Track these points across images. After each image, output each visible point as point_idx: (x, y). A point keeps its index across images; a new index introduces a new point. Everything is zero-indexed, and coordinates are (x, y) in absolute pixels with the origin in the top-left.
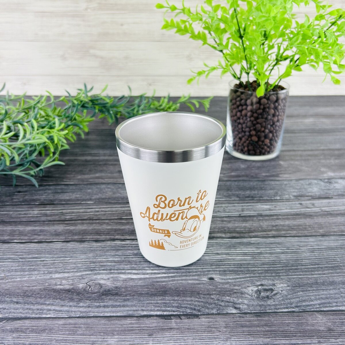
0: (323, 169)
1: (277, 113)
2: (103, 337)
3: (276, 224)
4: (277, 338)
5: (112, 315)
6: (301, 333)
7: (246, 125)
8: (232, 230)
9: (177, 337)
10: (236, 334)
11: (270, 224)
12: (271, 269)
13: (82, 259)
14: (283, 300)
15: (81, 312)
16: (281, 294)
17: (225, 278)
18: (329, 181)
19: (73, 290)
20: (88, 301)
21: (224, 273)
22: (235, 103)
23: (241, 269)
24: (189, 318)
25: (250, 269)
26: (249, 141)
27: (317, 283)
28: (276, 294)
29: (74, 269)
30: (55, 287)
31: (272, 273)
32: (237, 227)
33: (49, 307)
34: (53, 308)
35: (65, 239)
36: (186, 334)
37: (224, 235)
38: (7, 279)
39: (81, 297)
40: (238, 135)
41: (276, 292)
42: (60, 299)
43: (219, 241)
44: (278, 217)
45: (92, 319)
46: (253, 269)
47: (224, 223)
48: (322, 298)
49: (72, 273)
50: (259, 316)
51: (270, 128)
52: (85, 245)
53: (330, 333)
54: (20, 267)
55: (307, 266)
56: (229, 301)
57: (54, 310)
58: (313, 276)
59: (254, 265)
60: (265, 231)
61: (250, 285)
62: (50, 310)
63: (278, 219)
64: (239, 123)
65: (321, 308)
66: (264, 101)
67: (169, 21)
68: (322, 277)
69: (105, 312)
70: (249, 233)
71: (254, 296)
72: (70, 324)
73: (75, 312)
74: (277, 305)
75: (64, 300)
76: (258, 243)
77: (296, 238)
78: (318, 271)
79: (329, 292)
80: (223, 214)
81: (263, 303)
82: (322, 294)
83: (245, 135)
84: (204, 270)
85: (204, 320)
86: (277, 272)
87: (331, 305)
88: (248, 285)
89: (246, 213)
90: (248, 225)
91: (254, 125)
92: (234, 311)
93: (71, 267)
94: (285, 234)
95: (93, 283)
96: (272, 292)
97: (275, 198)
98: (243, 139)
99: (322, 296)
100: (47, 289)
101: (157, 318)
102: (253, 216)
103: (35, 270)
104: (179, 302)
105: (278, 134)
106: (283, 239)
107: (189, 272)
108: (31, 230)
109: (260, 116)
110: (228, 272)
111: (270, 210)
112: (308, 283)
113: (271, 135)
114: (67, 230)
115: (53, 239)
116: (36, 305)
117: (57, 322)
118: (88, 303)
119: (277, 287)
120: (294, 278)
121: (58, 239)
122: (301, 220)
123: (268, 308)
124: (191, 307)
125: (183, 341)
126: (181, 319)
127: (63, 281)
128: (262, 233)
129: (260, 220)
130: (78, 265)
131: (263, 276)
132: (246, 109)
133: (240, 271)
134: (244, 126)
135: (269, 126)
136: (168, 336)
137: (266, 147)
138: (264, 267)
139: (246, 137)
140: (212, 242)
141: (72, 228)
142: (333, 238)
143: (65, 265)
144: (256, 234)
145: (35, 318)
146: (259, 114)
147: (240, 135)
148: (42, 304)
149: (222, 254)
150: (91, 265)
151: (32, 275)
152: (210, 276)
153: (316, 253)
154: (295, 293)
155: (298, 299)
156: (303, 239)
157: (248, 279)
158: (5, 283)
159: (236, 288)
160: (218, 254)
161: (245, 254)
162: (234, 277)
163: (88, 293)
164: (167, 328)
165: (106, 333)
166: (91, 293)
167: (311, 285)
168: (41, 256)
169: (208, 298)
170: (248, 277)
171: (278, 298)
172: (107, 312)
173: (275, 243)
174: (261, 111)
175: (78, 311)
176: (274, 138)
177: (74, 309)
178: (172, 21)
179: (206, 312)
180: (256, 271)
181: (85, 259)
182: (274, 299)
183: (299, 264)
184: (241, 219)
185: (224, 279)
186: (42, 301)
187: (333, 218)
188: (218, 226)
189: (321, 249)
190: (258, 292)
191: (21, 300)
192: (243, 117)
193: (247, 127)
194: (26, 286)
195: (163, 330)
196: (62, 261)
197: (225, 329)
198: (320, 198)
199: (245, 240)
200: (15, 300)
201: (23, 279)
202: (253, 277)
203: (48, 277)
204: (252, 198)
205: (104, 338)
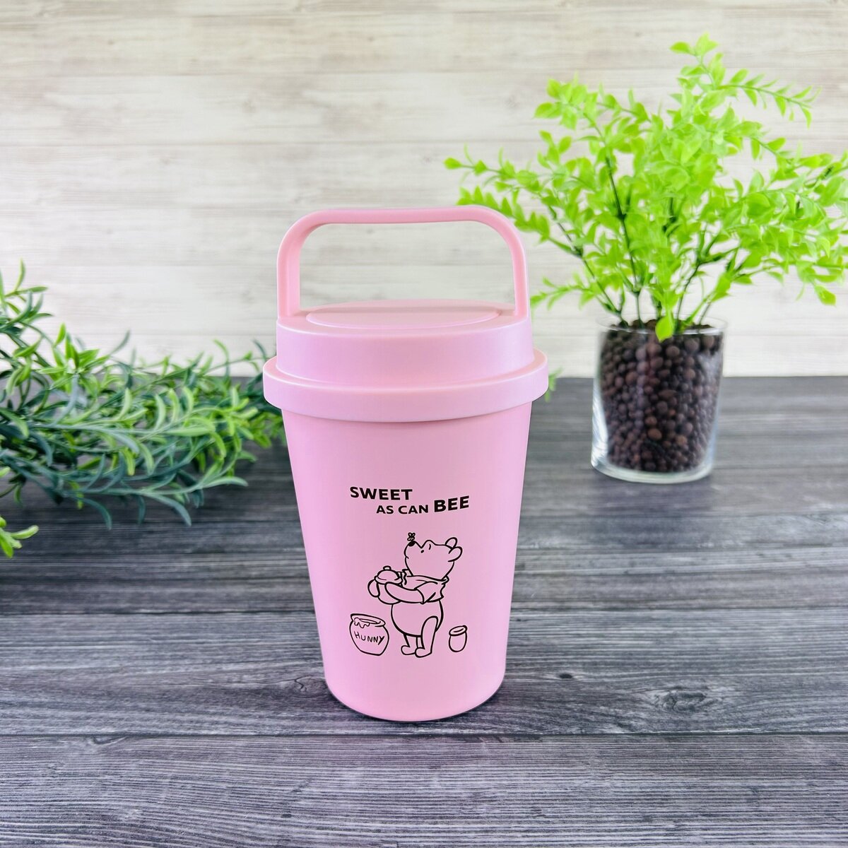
0: (807, 498)
1: (703, 378)
2: (331, 769)
3: (707, 587)
4: (716, 777)
5: (350, 732)
6: (768, 769)
7: (636, 405)
8: (608, 596)
9: (491, 771)
10: (624, 768)
11: (693, 587)
12: (698, 661)
13: (285, 641)
14: (726, 713)
15: (284, 727)
16: (721, 703)
17: (596, 675)
18: (824, 516)
19: (266, 691)
20: (298, 710)
21: (594, 666)
22: (612, 359)
23: (630, 661)
24: (519, 740)
25: (651, 661)
26: (644, 440)
27: (801, 686)
28: (711, 703)
29: (269, 656)
30: (228, 686)
31: (700, 669)
32: (621, 592)
33: (216, 718)
34: (224, 719)
35: (250, 607)
36: (512, 767)
37: (591, 605)
38: (126, 672)
39: (283, 702)
40: (618, 427)
41: (711, 699)
42: (237, 704)
43: (581, 614)
44: (711, 576)
45: (308, 739)
46: (659, 661)
47: (592, 585)
48: (814, 712)
49: (264, 664)
50: (674, 740)
51: (689, 410)
52: (292, 618)
53: (834, 770)
54: (152, 653)
55: (780, 656)
56: (605, 713)
57: (226, 723)
58: (792, 674)
59: (659, 655)
60: (683, 599)
61: (652, 688)
62: (217, 723)
63: (709, 579)
64: (621, 401)
65: (812, 727)
66: (674, 350)
67: (472, 192)
68: (813, 676)
69: (334, 727)
70: (648, 601)
71: (662, 705)
72: (260, 747)
73: (270, 726)
74: (713, 721)
75: (247, 707)
76: (668, 620)
77: (753, 611)
78: (803, 665)
79: (830, 701)
80: (589, 571)
81: (681, 718)
82: (814, 705)
83: (634, 426)
84: (548, 661)
85: (550, 744)
86: (712, 666)
87: (833, 723)
88: (647, 687)
89: (639, 569)
90: (644, 588)
91: (653, 403)
92: (618, 731)
93: (261, 653)
94: (727, 604)
95: (310, 679)
96: (701, 700)
97: (705, 545)
98: (631, 436)
99: (814, 708)
100: (210, 689)
101: (449, 739)
102: (657, 575)
103: (186, 658)
104: (496, 713)
105: (706, 426)
106: (722, 612)
107: (517, 665)
108: (176, 594)
109: (666, 384)
110: (603, 666)
111: (692, 564)
112: (780, 686)
113: (690, 426)
114: (253, 593)
115: (224, 608)
116: (187, 715)
117: (232, 743)
118: (299, 712)
119: (711, 692)
120: (749, 677)
121: (234, 608)
122: (762, 581)
123: (693, 725)
124: (523, 721)
125: (507, 778)
126: (501, 742)
127: (245, 676)
128: (675, 602)
129: (670, 581)
130: (277, 650)
131: (680, 674)
132: (635, 369)
133: (629, 664)
134: (631, 406)
135: (686, 406)
136: (472, 769)
137: (679, 454)
138: (683, 659)
139: (637, 431)
140: (566, 615)
141: (263, 590)
142: (835, 611)
143: (249, 650)
144: (663, 603)
145: (185, 735)
146: (663, 380)
147: (623, 428)
148: (199, 713)
149: (589, 636)
150: (305, 651)
151: (180, 665)
152: (563, 672)
153: (797, 636)
154: (753, 702)
155: (760, 713)
156: (767, 613)
157: (648, 677)
158: (121, 679)
159: (623, 691)
160: (579, 636)
161: (640, 637)
162: (616, 674)
163: (298, 695)
164: (469, 755)
165: (339, 762)
166: (303, 695)
167: (788, 690)
168: (199, 635)
169: (559, 708)
170: (646, 675)
171: (715, 710)
172: (341, 728)
173: (705, 619)
174: (666, 372)
175: (278, 725)
176: (698, 434)
177: (267, 722)
178: (477, 191)
179: (555, 731)
180: (663, 664)
181: (291, 641)
182: (706, 711)
183: (759, 653)
184: (629, 579)
185: (595, 677)
186: (201, 707)
187: (834, 578)
188: (579, 589)
189: (808, 628)
190: (671, 700)
191: (154, 705)
192: (628, 387)
193: (637, 408)
194: (166, 684)
195: (460, 759)
196: (244, 644)
197: (598, 761)
198: (802, 545)
199: (638, 614)
200: (143, 705)
201: (160, 672)
202: (657, 674)
204: (653, 545)
205: (333, 771)
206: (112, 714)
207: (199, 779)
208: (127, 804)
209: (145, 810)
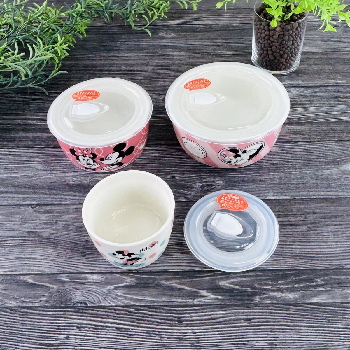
12: (215, 169)
16: (217, 188)
19: (81, 185)
21: (183, 172)
25: (201, 170)
27: (243, 181)
30: (69, 183)
31: (214, 173)
33: (66, 197)
38: (36, 177)
41: (214, 187)
42: (72, 191)
54: (43, 168)
57: (69, 199)
58: (242, 175)
59: (204, 167)
61: (198, 182)
68: (248, 176)
71: (199, 189)
75: (75, 192)
79: (249, 187)
81: (203, 194)
82: (244, 189)
84: (170, 170)
86: (219, 172)
96: (211, 187)
100: (63, 184)
103: (54, 170)
107: (159, 172)
108: (48, 137)
110: (186, 172)
116: (57, 195)
117: (72, 207)
119: (215, 183)
120: (229, 177)
127: (74, 178)
131: (208, 175)
133: (194, 171)
145: (58, 204)
148: (61, 195)
151: (53, 173)
152: (173, 175)
154: (226, 187)
157: (198, 177)
158: (35, 180)
159: (189, 183)
160: (180, 158)
162: (189, 176)
163: (91, 187)
167: (239, 182)
168: (57, 159)
177: (82, 198)
180: (204, 171)
182: (212, 191)
185: (182, 177)
186: (61, 192)
190: (202, 187)
191: (47, 192)
194: (49, 182)
200: (43, 192)
201: (47, 177)
202: (201, 176)
203: (63, 175)
206: (34, 196)
207: (63, 221)
208: (45, 231)
209: (50, 233)
